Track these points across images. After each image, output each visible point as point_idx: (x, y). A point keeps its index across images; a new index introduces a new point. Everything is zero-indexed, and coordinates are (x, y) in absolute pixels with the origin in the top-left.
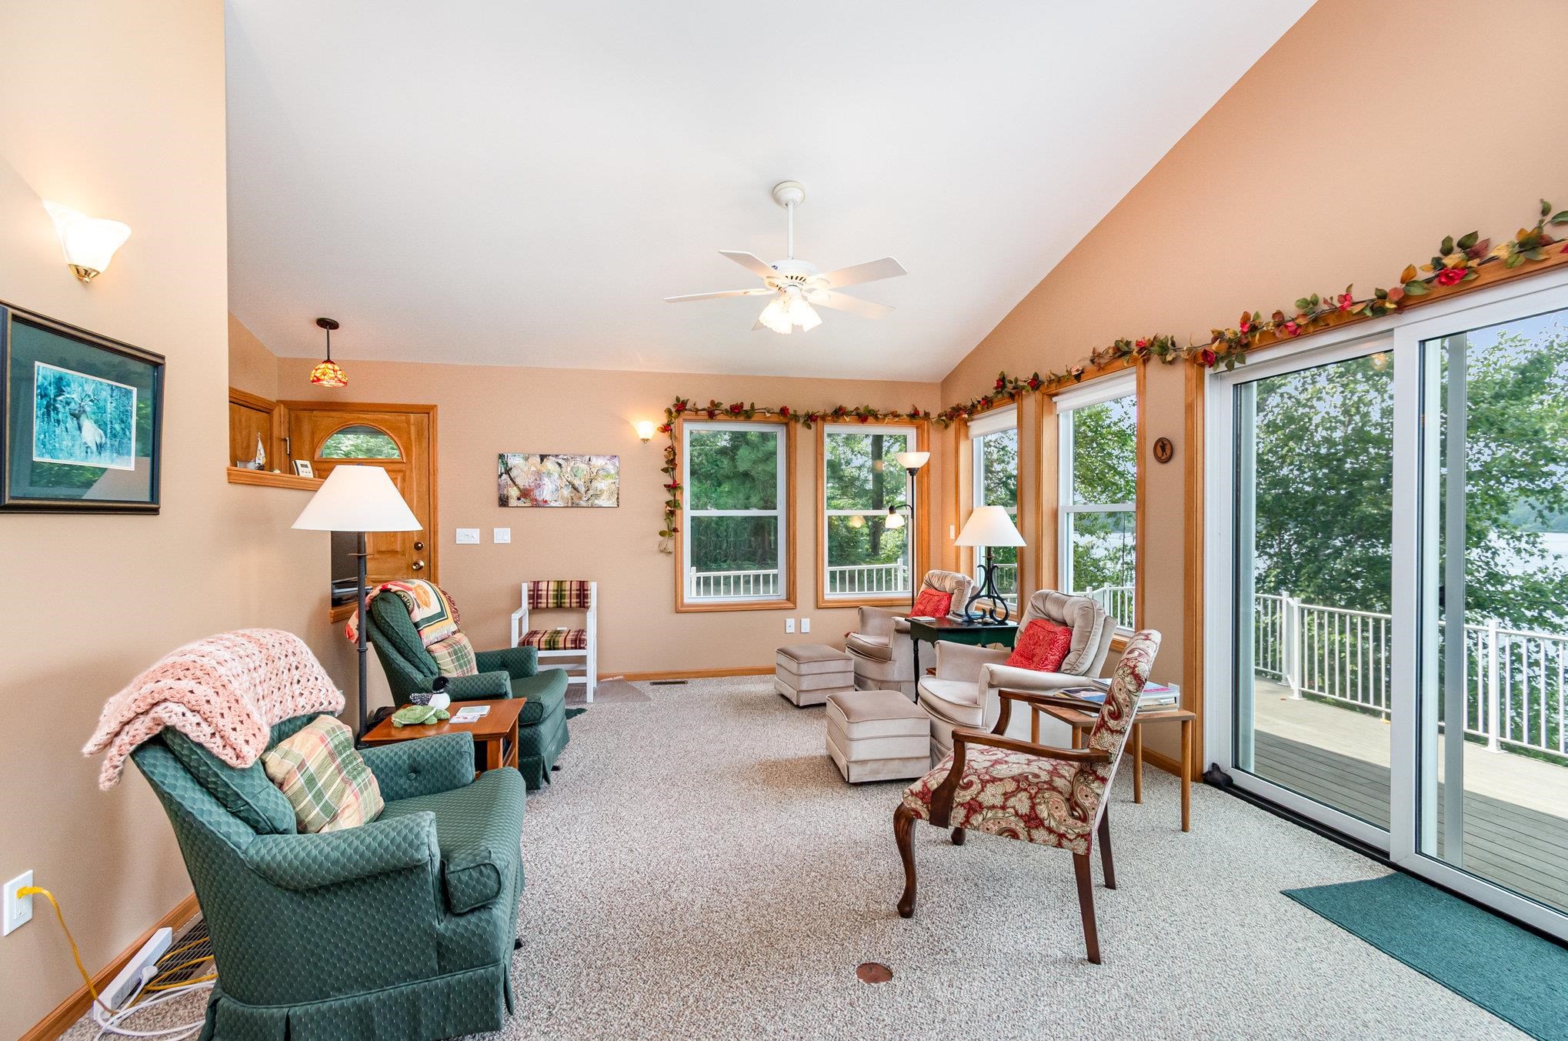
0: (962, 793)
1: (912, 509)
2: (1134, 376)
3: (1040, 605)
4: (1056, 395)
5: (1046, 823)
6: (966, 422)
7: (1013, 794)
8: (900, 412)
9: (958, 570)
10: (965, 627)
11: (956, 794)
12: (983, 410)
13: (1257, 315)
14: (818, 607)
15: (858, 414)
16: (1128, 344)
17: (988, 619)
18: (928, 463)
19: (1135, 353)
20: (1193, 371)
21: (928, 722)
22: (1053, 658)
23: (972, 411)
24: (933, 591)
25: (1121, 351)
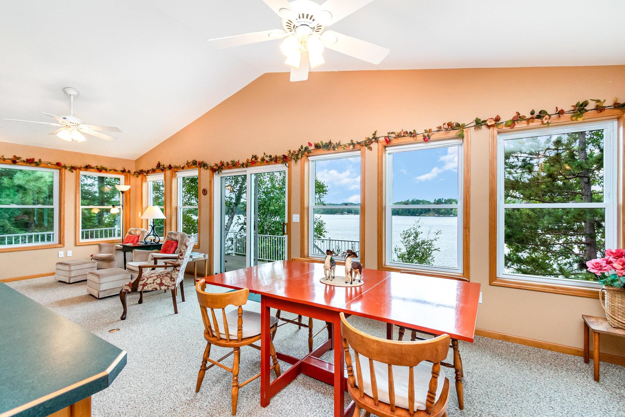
0: (141, 282)
1: (123, 206)
2: (198, 171)
3: (170, 236)
4: (177, 172)
5: (165, 284)
6: (145, 176)
7: (156, 279)
8: (117, 169)
9: (142, 227)
10: (145, 245)
11: (139, 283)
12: (152, 173)
13: (223, 162)
14: (76, 245)
15: (97, 169)
16: (196, 161)
17: (153, 242)
18: (130, 190)
19: (197, 165)
20: (211, 172)
21: (130, 274)
22: (172, 250)
23: (148, 172)
24: (132, 235)
25: (195, 163)
